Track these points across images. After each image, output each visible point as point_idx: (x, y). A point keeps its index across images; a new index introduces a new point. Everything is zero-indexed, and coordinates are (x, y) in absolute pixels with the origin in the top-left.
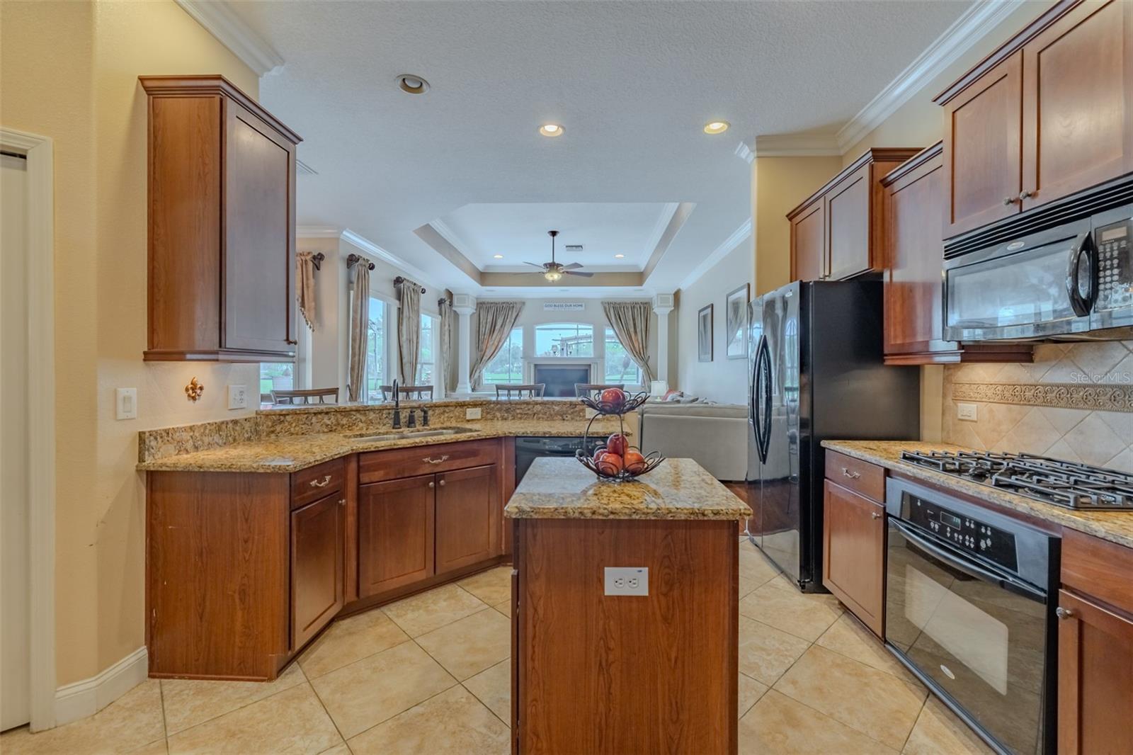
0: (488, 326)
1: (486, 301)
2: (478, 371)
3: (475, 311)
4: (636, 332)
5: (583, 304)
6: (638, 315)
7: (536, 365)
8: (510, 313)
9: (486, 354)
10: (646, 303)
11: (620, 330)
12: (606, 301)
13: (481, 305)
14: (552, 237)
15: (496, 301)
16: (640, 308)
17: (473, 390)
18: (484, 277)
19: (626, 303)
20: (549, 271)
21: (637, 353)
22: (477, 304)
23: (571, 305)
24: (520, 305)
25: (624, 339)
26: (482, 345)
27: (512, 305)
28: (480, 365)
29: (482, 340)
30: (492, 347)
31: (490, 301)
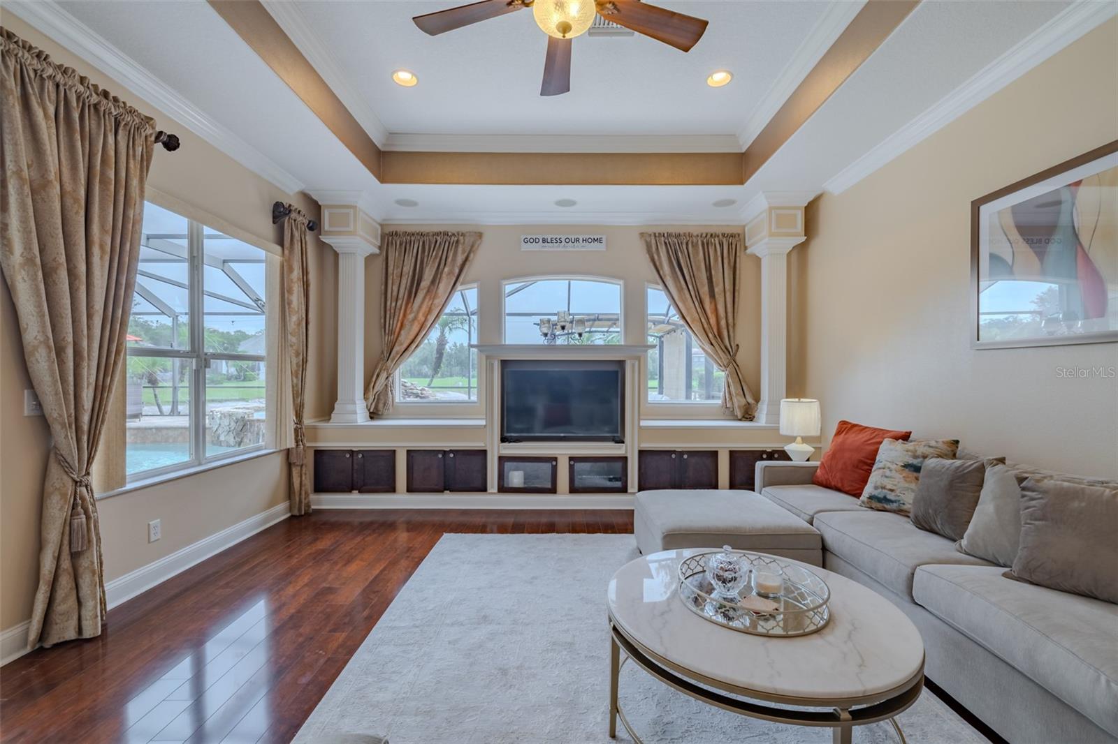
0: (406, 281)
1: (401, 230)
2: (384, 375)
3: (376, 250)
4: (712, 295)
5: (604, 240)
6: (716, 260)
7: (504, 363)
8: (451, 255)
9: (402, 338)
10: (732, 236)
11: (679, 289)
12: (651, 231)
13: (392, 240)
15: (424, 230)
16: (721, 245)
17: (373, 415)
18: (383, 159)
19: (690, 235)
21: (715, 337)
22: (380, 236)
23: (577, 240)
24: (472, 239)
25: (688, 309)
26: (391, 322)
27: (456, 239)
28: (389, 360)
29: (392, 311)
30: (412, 325)
31: (409, 230)
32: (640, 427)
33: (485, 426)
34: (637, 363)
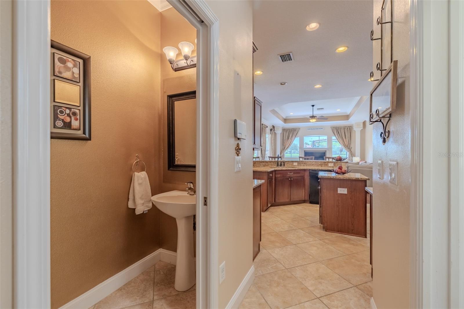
0: (287, 137)
1: (286, 128)
2: (283, 153)
3: (281, 132)
4: (345, 138)
5: (323, 128)
6: (346, 131)
7: (304, 151)
8: (294, 132)
9: (286, 147)
10: (350, 127)
11: (338, 137)
13: (284, 130)
14: (312, 107)
15: (289, 128)
16: (348, 128)
18: (286, 120)
19: (341, 127)
20: (312, 119)
21: (346, 146)
22: (283, 130)
23: (318, 129)
24: (298, 129)
25: (340, 141)
26: (284, 144)
27: (296, 129)
28: (284, 150)
29: (284, 142)
30: (288, 145)
31: (287, 128)
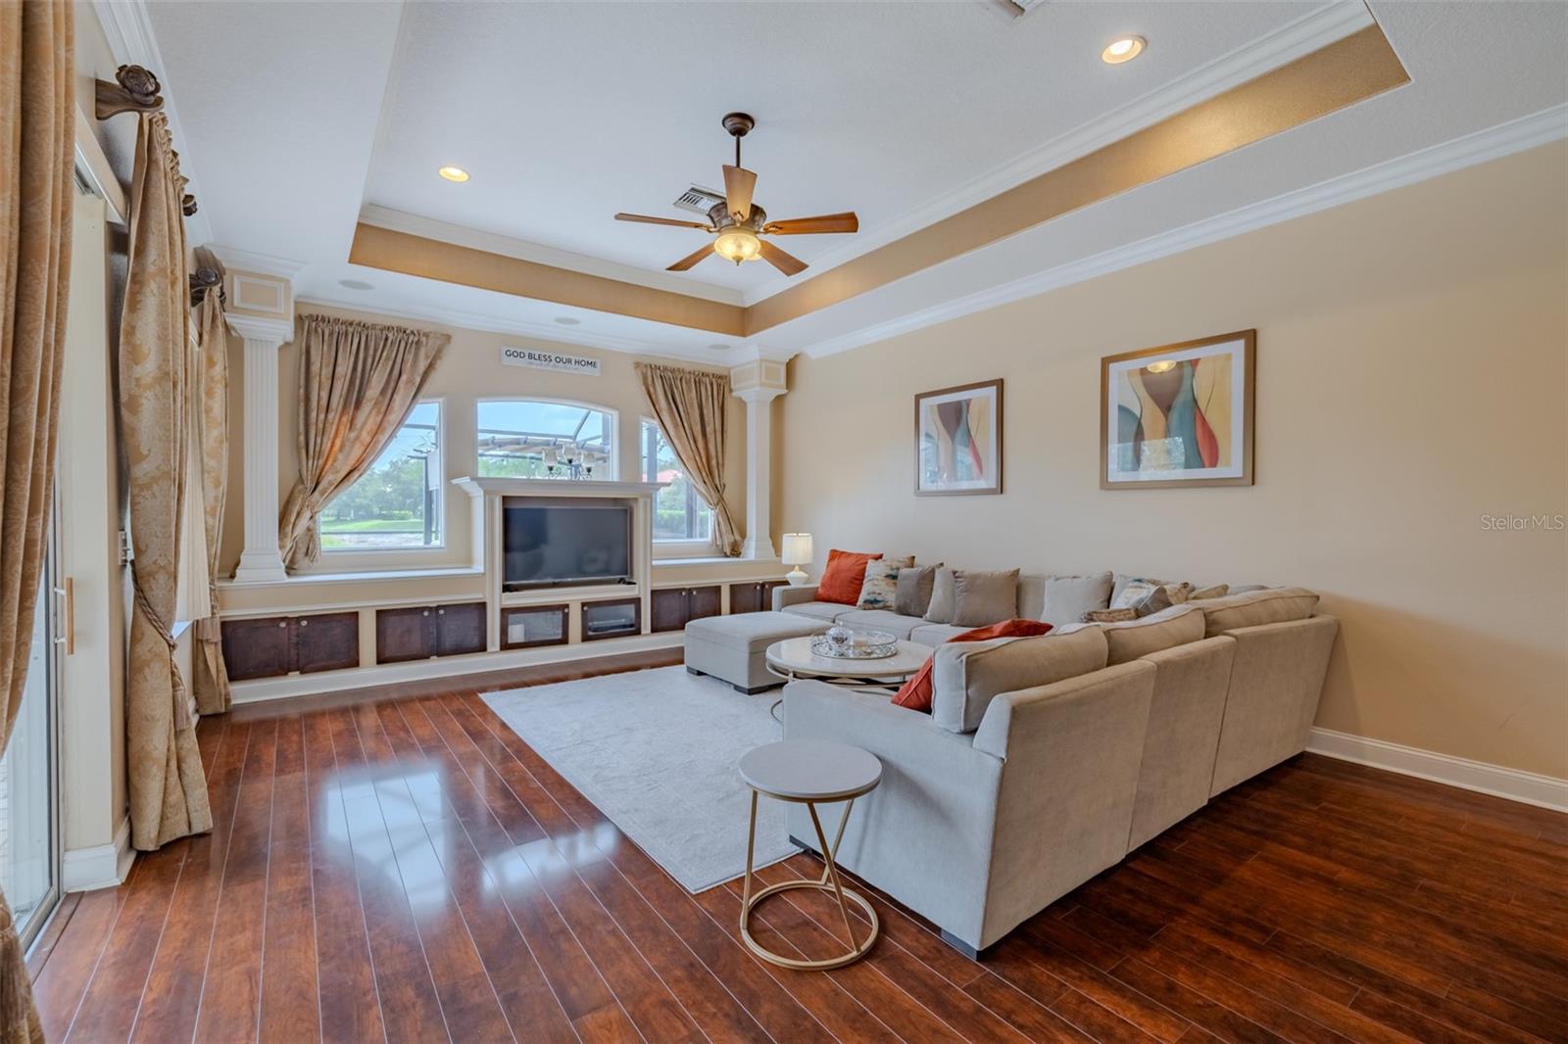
3: (293, 339)
4: (704, 434)
6: (707, 397)
8: (410, 358)
9: (331, 466)
10: (721, 377)
12: (646, 361)
13: (317, 325)
16: (711, 385)
17: (291, 569)
19: (684, 371)
21: (706, 475)
22: (298, 318)
24: (438, 342)
26: (319, 440)
27: (416, 339)
28: (316, 493)
29: (321, 426)
30: (352, 447)
32: (652, 566)
33: (483, 574)
34: (649, 501)
